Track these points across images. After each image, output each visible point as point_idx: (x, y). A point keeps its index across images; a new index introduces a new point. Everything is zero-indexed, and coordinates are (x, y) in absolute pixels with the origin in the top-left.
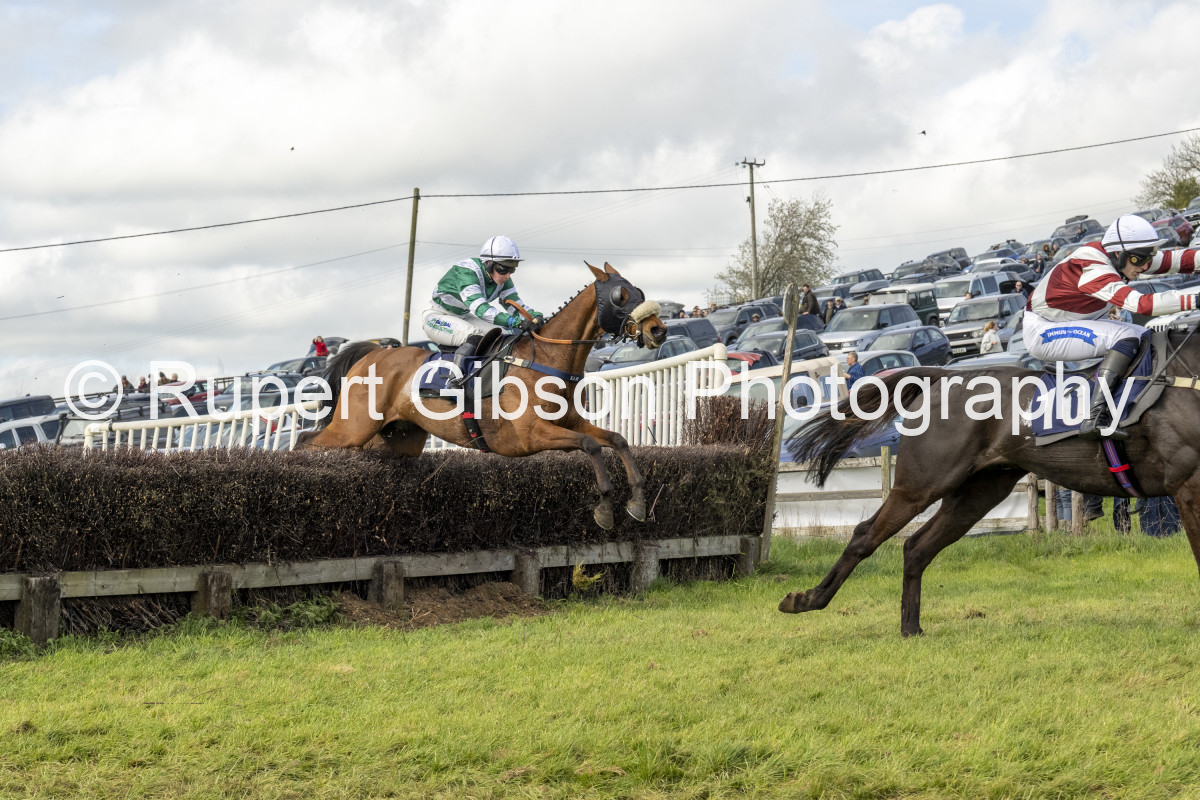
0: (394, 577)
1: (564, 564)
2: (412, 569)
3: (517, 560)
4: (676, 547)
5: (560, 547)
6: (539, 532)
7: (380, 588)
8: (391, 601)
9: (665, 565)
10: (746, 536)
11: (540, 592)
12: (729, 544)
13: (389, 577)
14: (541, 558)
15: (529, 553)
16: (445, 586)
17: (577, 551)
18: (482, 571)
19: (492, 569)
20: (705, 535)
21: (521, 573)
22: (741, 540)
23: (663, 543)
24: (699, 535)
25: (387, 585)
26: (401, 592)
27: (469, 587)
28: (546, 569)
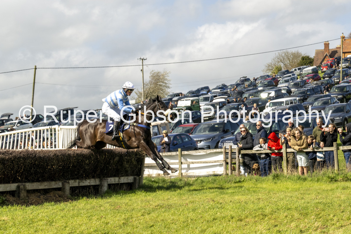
0: (23, 190)
1: (78, 185)
2: (29, 187)
3: (63, 184)
4: (113, 180)
5: (76, 180)
6: (70, 176)
7: (19, 193)
8: (22, 197)
9: (110, 186)
10: (136, 177)
11: (70, 194)
12: (130, 179)
13: (22, 189)
14: (70, 183)
15: (67, 182)
16: (40, 192)
17: (82, 181)
18: (52, 188)
19: (55, 187)
20: (122, 176)
21: (64, 188)
22: (134, 178)
23: (109, 179)
24: (121, 176)
25: (21, 192)
26: (25, 194)
27: (47, 193)
28: (72, 187)
